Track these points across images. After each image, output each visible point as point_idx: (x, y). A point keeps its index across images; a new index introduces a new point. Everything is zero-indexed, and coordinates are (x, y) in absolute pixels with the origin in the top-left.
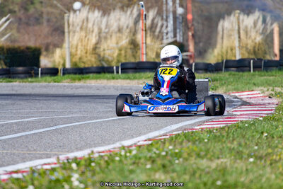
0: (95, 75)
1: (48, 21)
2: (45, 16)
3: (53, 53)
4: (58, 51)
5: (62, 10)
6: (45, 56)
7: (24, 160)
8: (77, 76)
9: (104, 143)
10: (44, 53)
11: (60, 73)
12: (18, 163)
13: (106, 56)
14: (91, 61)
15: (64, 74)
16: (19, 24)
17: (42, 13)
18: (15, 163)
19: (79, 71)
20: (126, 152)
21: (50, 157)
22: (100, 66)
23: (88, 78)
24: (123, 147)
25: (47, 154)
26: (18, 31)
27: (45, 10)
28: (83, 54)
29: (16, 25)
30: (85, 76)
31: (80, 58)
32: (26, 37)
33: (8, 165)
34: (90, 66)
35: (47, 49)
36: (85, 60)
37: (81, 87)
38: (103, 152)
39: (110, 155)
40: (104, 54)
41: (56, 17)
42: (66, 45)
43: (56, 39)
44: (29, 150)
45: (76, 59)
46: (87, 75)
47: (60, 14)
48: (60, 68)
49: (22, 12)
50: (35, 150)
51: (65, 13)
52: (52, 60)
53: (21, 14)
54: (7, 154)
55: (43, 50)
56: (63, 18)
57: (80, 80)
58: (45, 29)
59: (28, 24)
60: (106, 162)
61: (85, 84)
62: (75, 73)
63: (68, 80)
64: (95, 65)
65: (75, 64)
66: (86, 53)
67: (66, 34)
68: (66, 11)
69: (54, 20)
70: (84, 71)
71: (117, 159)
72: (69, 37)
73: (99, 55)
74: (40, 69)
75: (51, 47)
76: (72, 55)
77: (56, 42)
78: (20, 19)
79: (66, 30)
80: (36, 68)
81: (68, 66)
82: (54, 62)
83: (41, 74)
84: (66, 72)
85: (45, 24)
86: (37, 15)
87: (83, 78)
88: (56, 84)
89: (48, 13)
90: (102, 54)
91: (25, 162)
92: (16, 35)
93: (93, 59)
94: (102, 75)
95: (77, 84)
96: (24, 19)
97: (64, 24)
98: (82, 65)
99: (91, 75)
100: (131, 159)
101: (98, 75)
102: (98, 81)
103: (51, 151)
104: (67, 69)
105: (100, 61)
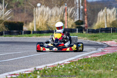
0: (46, 34)
1: (27, 11)
2: (25, 9)
3: (29, 24)
4: (31, 24)
5: (32, 7)
6: (25, 26)
7: (17, 69)
8: (39, 34)
9: (50, 62)
10: (25, 25)
11: (32, 33)
12: (14, 71)
13: (51, 26)
14: (44, 28)
15: (33, 33)
16: (15, 12)
17: (24, 8)
18: (13, 71)
19: (40, 32)
20: (60, 67)
21: (28, 68)
22: (48, 30)
23: (43, 35)
24: (59, 64)
25: (27, 67)
26: (14, 15)
27: (25, 6)
28: (41, 25)
29: (13, 13)
30: (42, 34)
31: (40, 27)
32: (17, 18)
33: (10, 71)
34: (44, 30)
35: (26, 23)
36: (42, 27)
37: (40, 39)
38: (50, 66)
39: (53, 68)
40: (50, 25)
41: (30, 10)
42: (34, 21)
43: (30, 19)
44: (19, 65)
45: (38, 27)
46: (43, 34)
47: (31, 8)
48: (32, 31)
49: (16, 7)
50: (21, 65)
51: (34, 8)
52: (28, 27)
53: (15, 8)
54: (9, 67)
55: (24, 23)
56: (33, 10)
57: (40, 36)
58: (25, 14)
59: (18, 12)
60: (51, 71)
61: (42, 38)
62: (38, 33)
63: (35, 36)
64: (46, 30)
65: (38, 29)
66: (42, 25)
67: (34, 17)
68: (34, 7)
69: (29, 11)
70: (42, 32)
71: (56, 69)
72: (35, 18)
73: (48, 26)
74: (23, 31)
75: (28, 22)
76: (36, 26)
77: (30, 20)
78: (15, 10)
79: (34, 15)
80: (21, 31)
81: (35, 30)
82: (29, 28)
83: (24, 33)
84: (34, 32)
85: (25, 12)
86: (22, 9)
87: (41, 35)
88: (30, 37)
89: (27, 8)
90: (49, 25)
91: (17, 70)
92: (13, 17)
93: (45, 27)
94: (49, 34)
95: (39, 37)
96: (16, 10)
97: (33, 12)
98: (40, 30)
99: (45, 34)
100: (62, 69)
101: (48, 34)
102: (47, 36)
103: (28, 66)
104: (34, 31)
105: (48, 28)
